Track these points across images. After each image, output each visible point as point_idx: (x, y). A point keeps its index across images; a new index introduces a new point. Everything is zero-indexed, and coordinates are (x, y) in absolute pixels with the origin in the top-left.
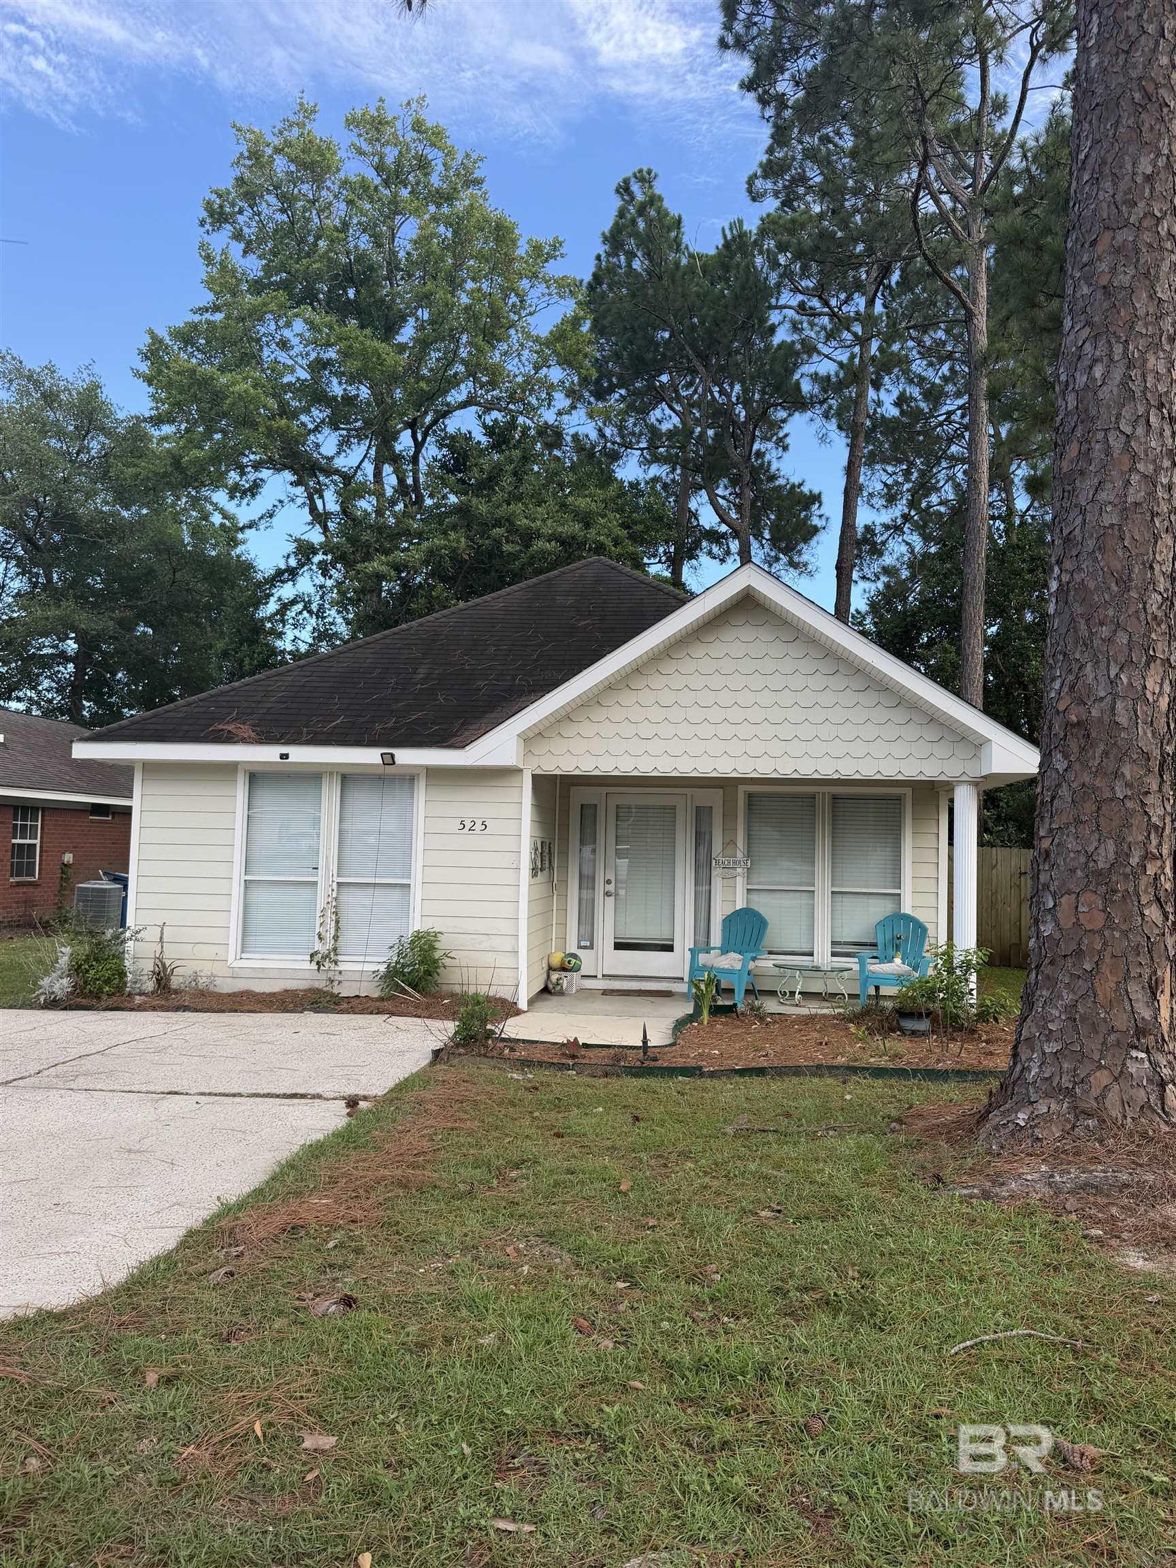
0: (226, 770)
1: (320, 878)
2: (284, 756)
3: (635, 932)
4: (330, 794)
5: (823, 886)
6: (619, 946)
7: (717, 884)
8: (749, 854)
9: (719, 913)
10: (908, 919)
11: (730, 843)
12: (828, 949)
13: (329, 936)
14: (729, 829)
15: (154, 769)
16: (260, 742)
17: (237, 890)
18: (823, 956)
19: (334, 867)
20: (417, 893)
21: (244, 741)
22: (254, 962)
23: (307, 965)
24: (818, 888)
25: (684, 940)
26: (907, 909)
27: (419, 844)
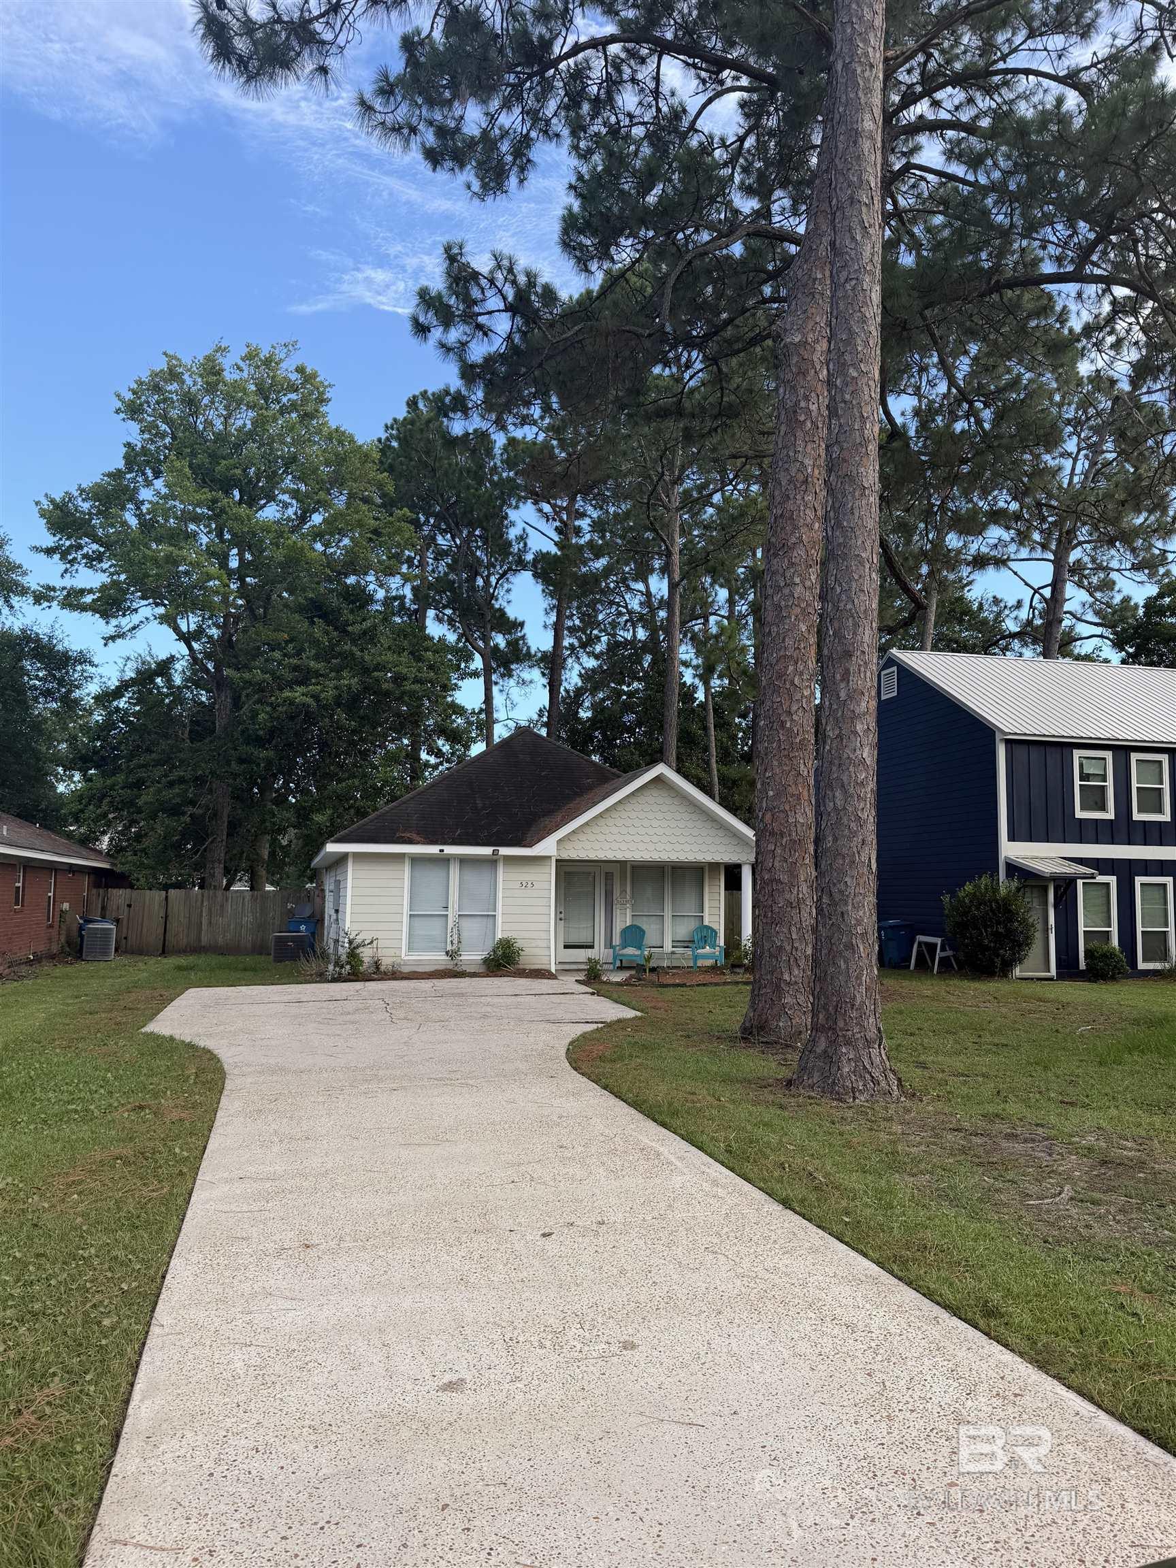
0: (400, 857)
1: (450, 913)
2: (442, 851)
3: (574, 939)
4: (454, 871)
5: (668, 914)
6: (566, 947)
7: (617, 913)
8: (632, 897)
9: (618, 927)
10: (708, 928)
11: (624, 891)
12: (670, 944)
13: (455, 942)
14: (623, 884)
15: (359, 856)
16: (424, 843)
17: (405, 919)
18: (668, 947)
19: (456, 906)
20: (499, 920)
21: (418, 843)
22: (414, 957)
23: (445, 957)
24: (665, 914)
25: (600, 940)
26: (706, 923)
27: (500, 895)
